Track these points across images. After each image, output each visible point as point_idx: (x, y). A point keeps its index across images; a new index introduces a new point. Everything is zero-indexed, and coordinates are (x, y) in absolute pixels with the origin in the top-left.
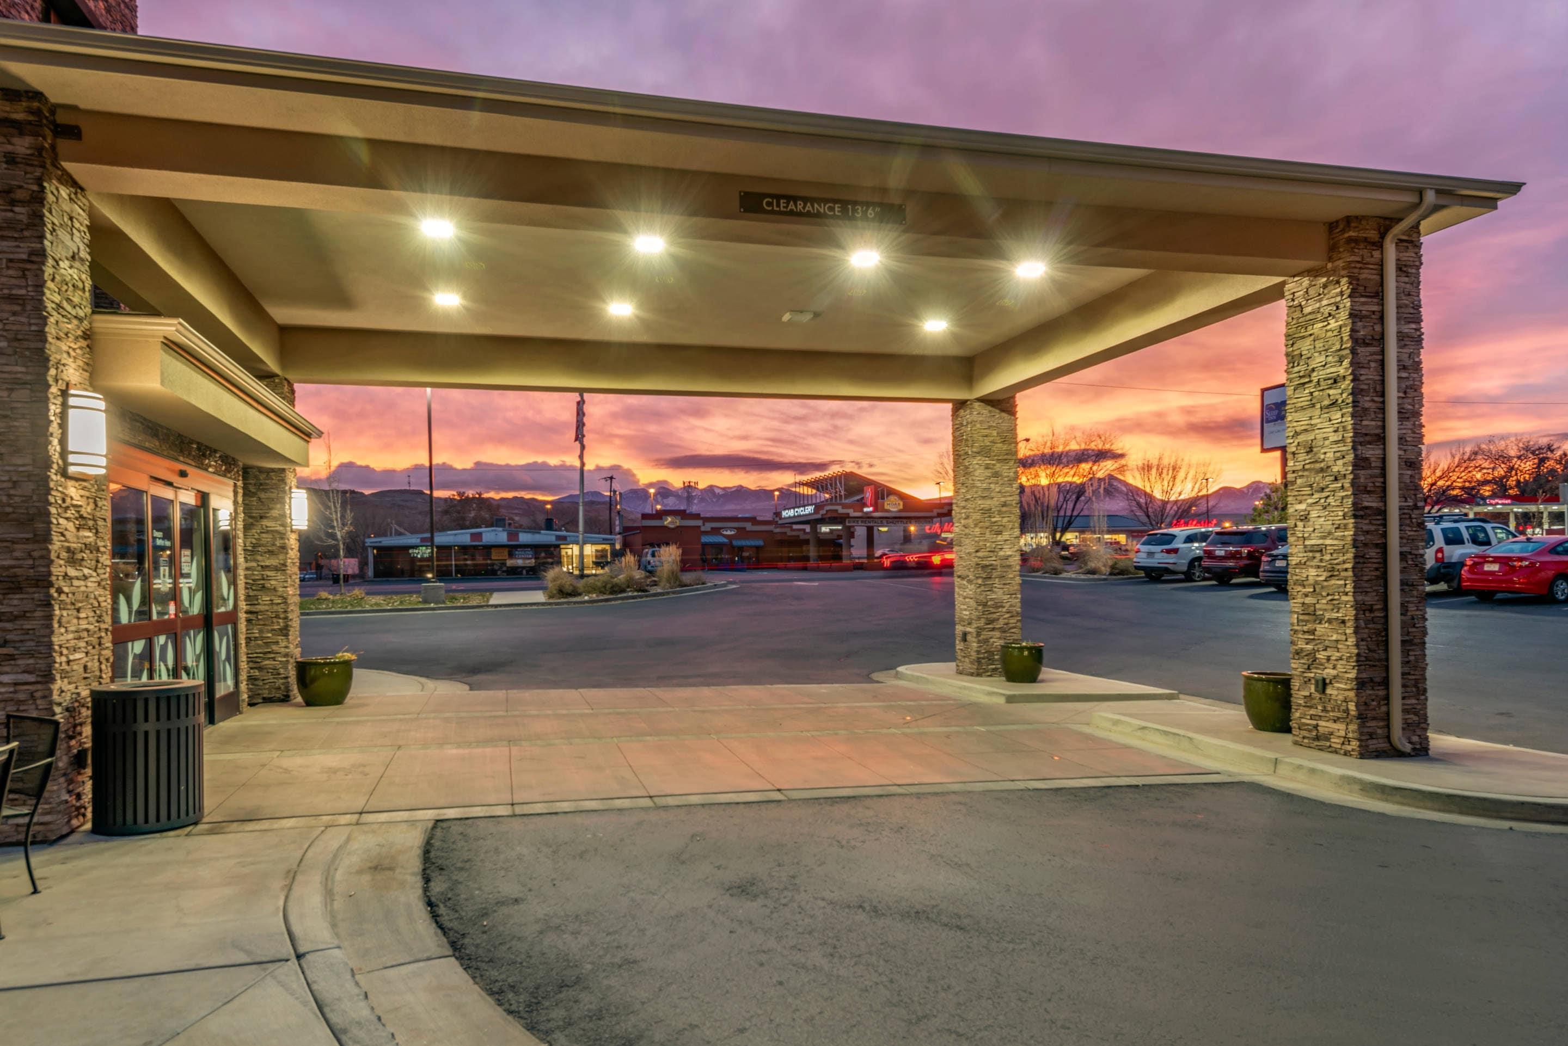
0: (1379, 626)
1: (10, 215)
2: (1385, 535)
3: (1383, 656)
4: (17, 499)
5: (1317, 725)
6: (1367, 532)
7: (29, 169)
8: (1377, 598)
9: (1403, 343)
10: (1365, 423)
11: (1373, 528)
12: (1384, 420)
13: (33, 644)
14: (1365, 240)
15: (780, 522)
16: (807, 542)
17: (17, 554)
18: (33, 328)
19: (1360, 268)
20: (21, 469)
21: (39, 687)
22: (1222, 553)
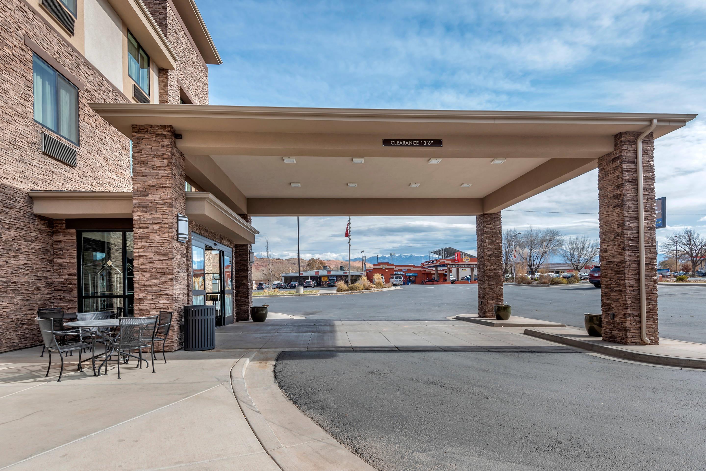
0: (637, 293)
1: (163, 162)
2: (639, 256)
3: (638, 305)
4: (164, 248)
5: (611, 332)
6: (631, 256)
7: (168, 148)
8: (635, 282)
9: (646, 181)
10: (629, 212)
11: (633, 254)
12: (638, 211)
13: (168, 291)
14: (629, 141)
15: (423, 267)
16: (434, 274)
17: (164, 264)
18: (169, 196)
19: (627, 152)
20: (165, 239)
21: (169, 304)
22: (597, 275)
